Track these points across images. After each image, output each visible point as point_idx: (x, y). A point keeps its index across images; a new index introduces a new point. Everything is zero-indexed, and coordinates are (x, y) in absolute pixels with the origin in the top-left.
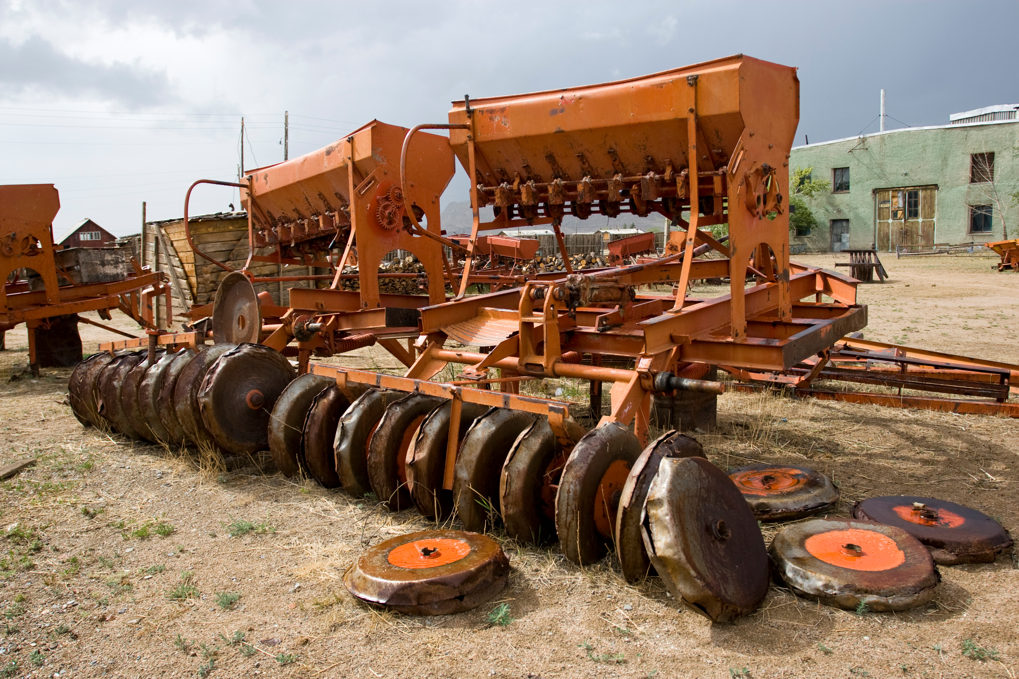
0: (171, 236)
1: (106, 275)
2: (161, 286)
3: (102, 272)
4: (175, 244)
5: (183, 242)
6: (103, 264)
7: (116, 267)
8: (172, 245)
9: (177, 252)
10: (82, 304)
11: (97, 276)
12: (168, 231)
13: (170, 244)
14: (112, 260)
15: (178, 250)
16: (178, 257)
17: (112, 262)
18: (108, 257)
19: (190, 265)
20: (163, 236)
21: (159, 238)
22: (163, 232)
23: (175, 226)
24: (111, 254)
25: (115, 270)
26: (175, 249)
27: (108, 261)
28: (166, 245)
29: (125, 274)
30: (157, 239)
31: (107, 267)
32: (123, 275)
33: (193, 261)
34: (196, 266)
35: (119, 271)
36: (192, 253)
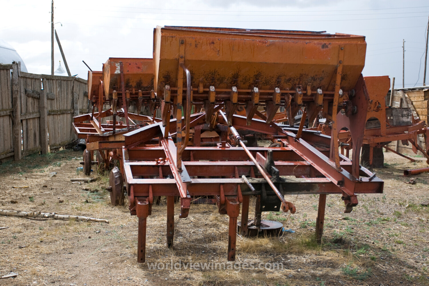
0: (411, 98)
1: (403, 122)
2: (423, 129)
3: (402, 120)
4: (414, 103)
5: (420, 102)
6: (402, 116)
7: (408, 118)
8: (412, 104)
9: (415, 108)
10: (398, 136)
11: (400, 122)
12: (410, 95)
13: (411, 103)
14: (406, 114)
15: (416, 107)
16: (416, 111)
17: (406, 115)
18: (405, 113)
19: (424, 116)
20: (406, 98)
21: (404, 99)
22: (406, 95)
23: (416, 92)
24: (406, 111)
25: (407, 119)
26: (414, 106)
27: (405, 115)
28: (408, 104)
29: (411, 122)
30: (402, 99)
31: (404, 118)
32: (410, 122)
33: (426, 114)
34: (428, 117)
35: (409, 120)
36: (426, 109)
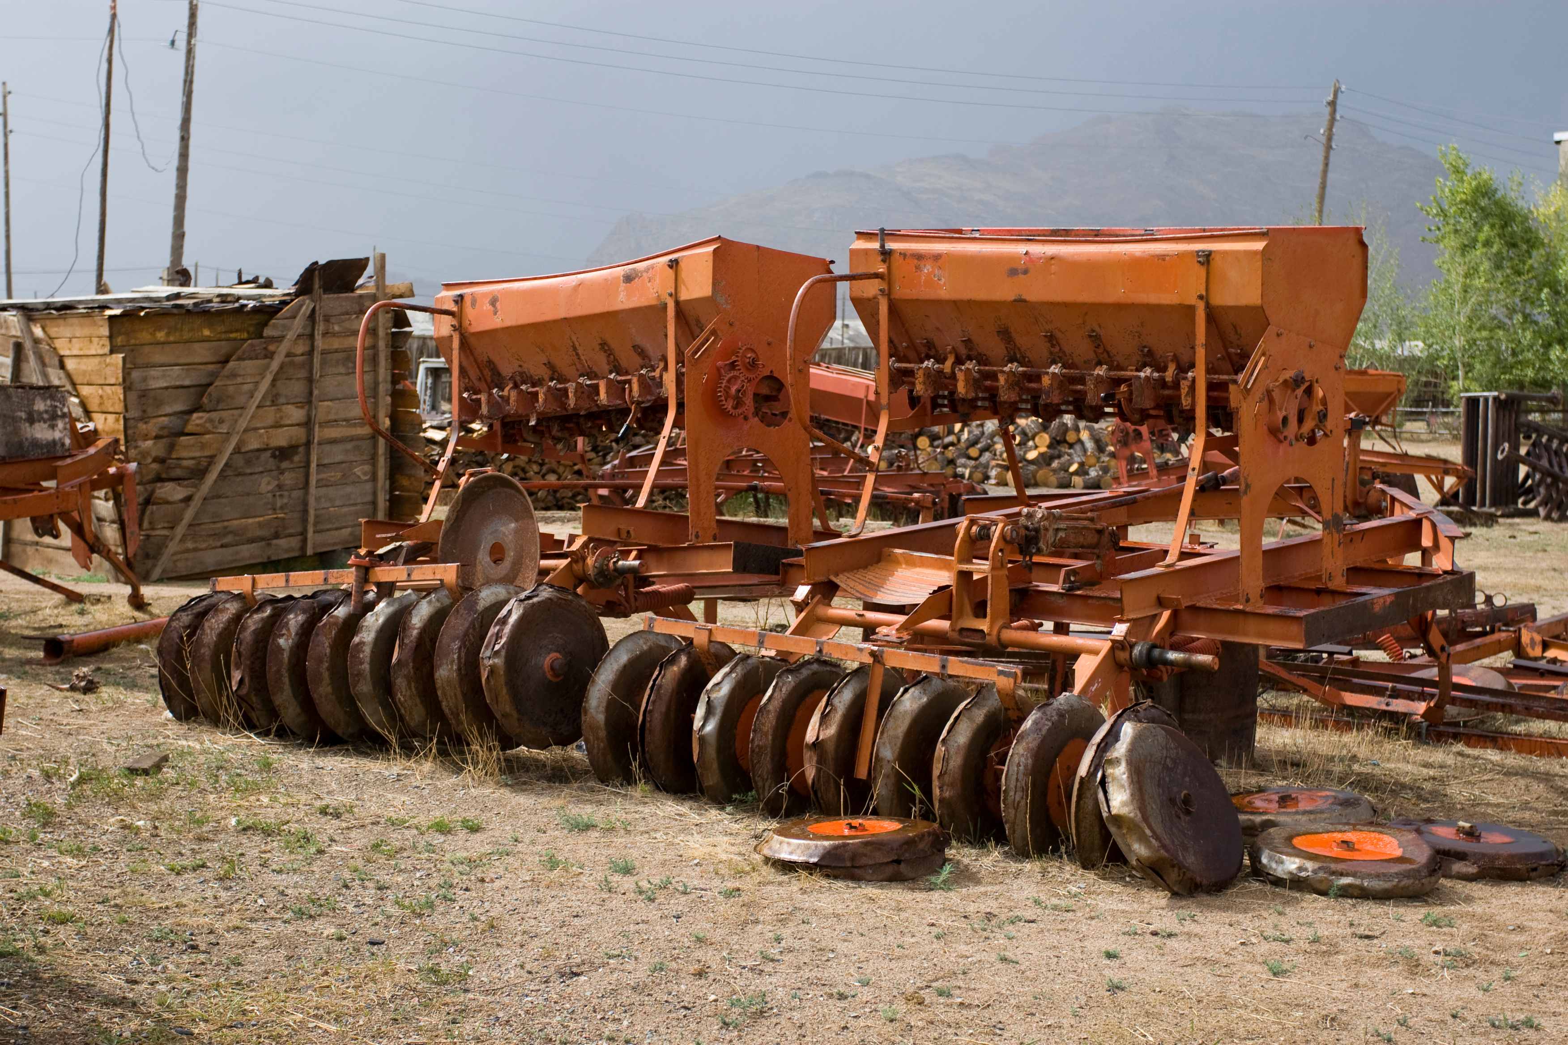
0: (58, 344)
1: (35, 443)
2: (112, 470)
3: (29, 436)
4: (70, 364)
5: (96, 360)
6: (32, 419)
7: (53, 427)
8: (62, 366)
9: (74, 384)
10: (15, 501)
11: (20, 444)
12: (53, 331)
13: (56, 361)
14: (46, 412)
15: (78, 379)
16: (77, 396)
17: (46, 416)
18: (40, 405)
19: (111, 418)
20: (36, 341)
21: (28, 345)
22: (38, 331)
23: (75, 321)
24: (44, 399)
25: (51, 431)
26: (69, 376)
27: (40, 413)
28: (44, 364)
29: (67, 441)
30: (18, 348)
31: (37, 426)
32: (63, 445)
33: (119, 407)
34: (125, 419)
35: (57, 435)
36: (120, 390)
